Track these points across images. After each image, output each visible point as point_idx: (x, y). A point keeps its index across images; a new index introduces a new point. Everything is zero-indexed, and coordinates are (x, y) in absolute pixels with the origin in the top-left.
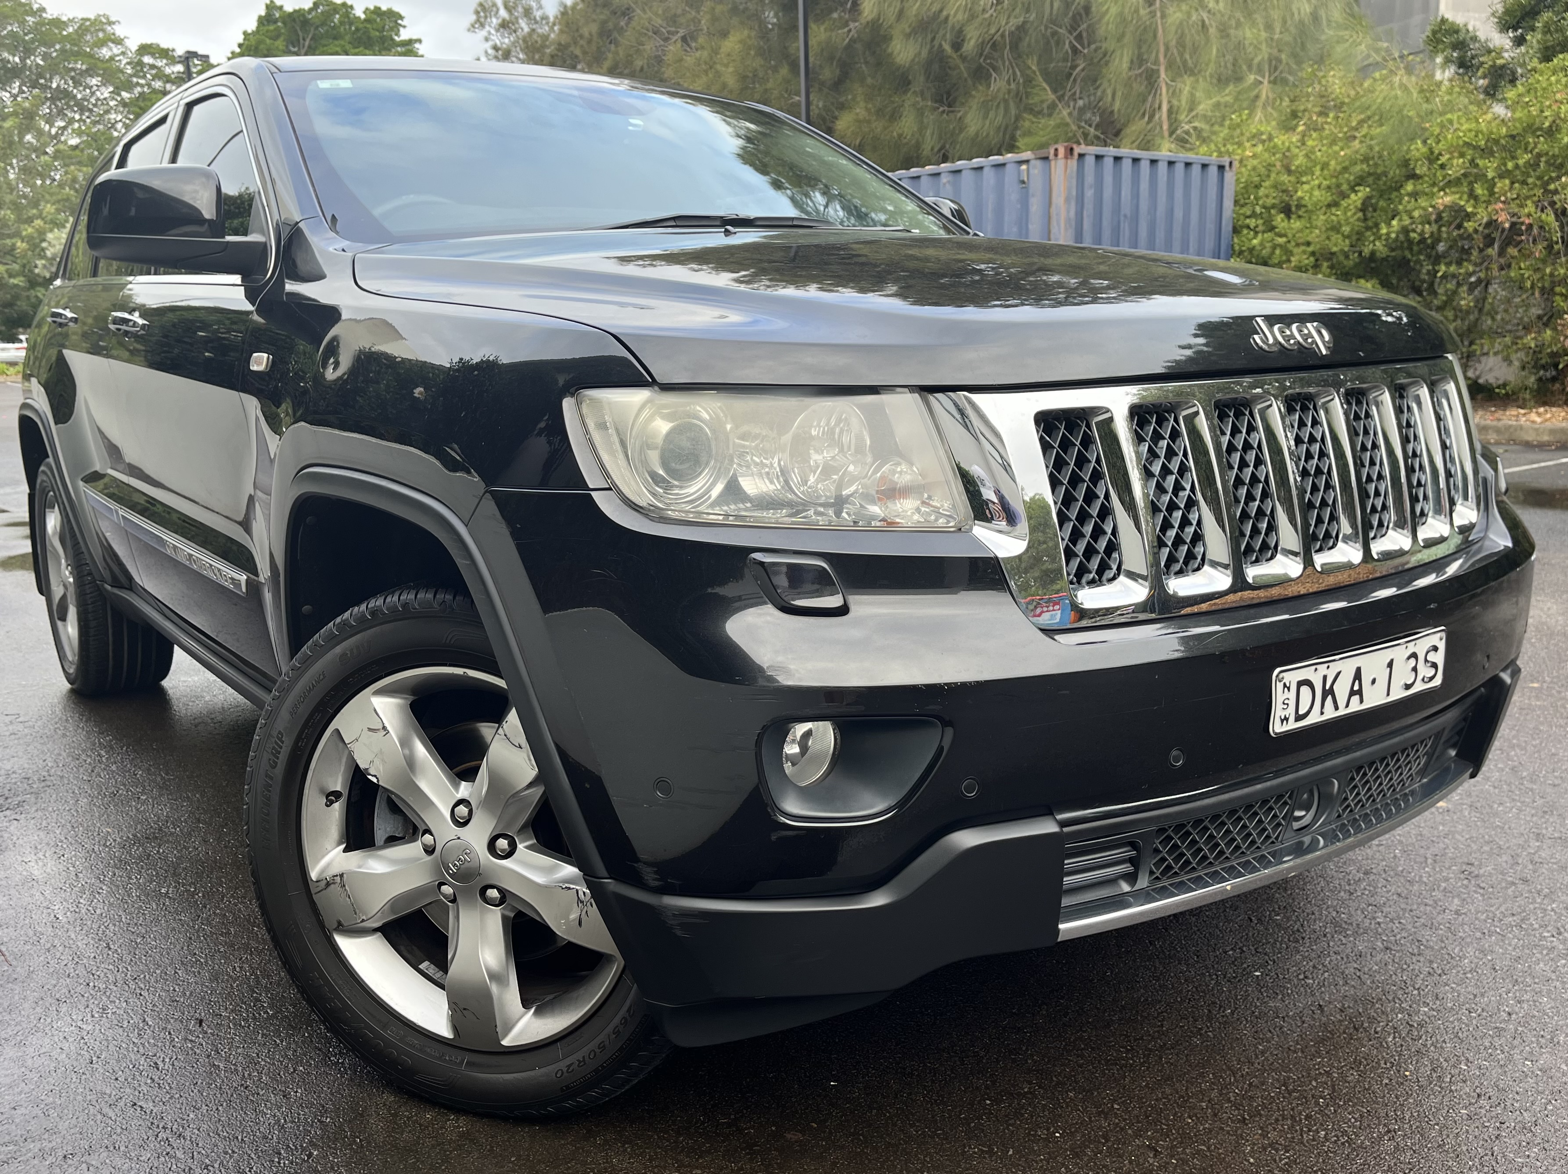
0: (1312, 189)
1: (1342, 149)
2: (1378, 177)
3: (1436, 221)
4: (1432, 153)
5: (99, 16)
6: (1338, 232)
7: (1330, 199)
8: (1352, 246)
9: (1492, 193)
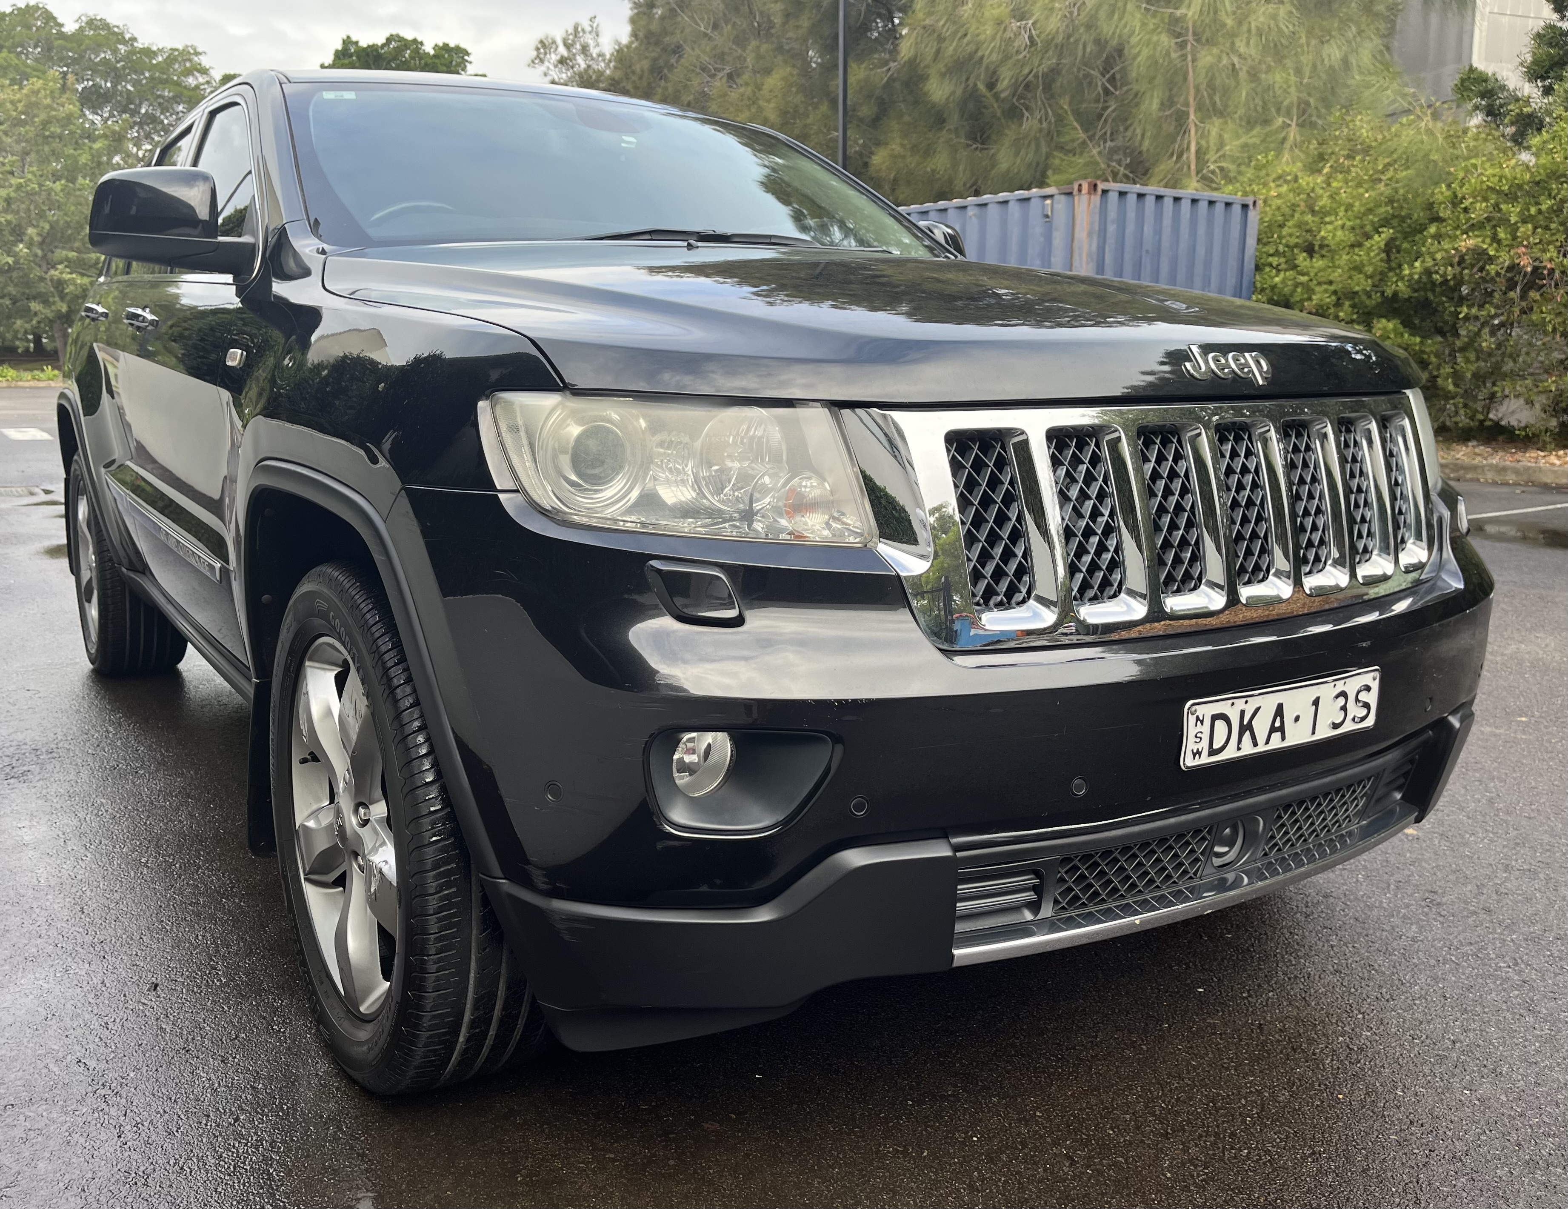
0: (1335, 229)
1: (1367, 191)
2: (1403, 219)
3: (1459, 264)
4: (1456, 196)
5: (187, 46)
6: (1360, 272)
7: (1353, 239)
8: (1374, 286)
9: (1515, 238)
